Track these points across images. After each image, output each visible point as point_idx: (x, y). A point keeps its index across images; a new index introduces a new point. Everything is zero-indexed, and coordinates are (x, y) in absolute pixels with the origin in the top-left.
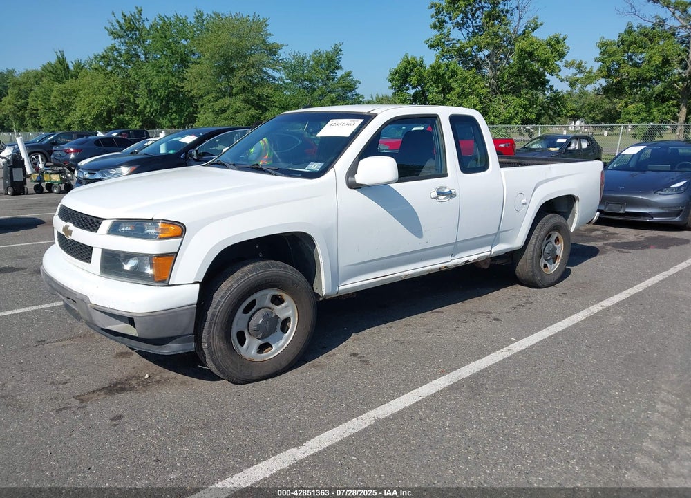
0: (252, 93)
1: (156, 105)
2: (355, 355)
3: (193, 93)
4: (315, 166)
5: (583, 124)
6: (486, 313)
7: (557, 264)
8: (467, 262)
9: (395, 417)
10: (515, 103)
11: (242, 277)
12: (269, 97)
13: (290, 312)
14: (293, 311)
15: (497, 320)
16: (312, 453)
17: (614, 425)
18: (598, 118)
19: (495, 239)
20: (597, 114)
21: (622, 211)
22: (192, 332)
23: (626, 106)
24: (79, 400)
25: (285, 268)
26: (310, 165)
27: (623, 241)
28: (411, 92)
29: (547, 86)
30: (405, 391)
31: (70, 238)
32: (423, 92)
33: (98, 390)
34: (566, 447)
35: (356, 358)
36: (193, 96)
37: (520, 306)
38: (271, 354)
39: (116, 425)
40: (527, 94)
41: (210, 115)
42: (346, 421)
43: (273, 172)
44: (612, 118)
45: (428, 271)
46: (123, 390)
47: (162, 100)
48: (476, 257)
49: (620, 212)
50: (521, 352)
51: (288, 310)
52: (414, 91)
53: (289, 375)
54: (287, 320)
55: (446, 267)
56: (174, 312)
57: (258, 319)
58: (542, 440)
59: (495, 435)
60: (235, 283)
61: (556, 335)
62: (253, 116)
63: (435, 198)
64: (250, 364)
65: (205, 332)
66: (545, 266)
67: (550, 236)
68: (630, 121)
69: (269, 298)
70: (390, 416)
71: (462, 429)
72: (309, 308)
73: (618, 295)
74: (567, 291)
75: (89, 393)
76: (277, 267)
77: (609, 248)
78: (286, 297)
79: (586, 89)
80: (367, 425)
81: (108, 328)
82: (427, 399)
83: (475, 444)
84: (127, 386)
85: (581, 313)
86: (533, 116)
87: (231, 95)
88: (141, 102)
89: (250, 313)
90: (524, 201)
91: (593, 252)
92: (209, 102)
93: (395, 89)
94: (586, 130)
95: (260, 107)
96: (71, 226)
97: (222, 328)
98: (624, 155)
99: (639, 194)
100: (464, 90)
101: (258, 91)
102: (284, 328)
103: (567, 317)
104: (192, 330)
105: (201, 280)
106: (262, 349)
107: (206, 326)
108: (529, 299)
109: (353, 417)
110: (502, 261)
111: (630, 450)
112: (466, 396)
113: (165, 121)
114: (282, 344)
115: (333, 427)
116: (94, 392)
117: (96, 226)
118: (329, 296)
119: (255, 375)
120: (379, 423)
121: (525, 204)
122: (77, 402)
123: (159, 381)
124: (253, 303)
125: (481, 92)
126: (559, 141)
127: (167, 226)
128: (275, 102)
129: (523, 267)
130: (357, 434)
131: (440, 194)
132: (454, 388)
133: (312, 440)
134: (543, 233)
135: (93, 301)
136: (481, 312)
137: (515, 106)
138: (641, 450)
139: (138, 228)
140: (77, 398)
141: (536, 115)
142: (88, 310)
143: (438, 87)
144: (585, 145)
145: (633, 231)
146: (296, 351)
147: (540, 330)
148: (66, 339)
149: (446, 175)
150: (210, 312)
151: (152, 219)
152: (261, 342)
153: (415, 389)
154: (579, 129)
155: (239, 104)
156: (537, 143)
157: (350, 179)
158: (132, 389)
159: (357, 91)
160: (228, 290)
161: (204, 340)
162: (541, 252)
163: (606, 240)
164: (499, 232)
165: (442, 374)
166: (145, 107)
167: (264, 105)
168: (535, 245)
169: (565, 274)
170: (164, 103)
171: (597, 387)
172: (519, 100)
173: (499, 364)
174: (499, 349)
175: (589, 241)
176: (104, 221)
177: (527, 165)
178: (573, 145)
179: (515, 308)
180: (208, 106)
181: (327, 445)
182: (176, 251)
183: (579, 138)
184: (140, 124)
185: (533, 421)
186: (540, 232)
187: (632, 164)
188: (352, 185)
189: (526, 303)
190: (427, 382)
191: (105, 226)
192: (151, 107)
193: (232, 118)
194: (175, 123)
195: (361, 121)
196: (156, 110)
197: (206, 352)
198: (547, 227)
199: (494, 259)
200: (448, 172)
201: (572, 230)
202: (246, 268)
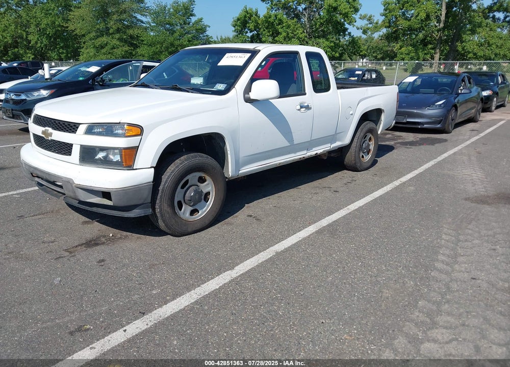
0: (125, 33)
1: (45, 41)
2: (251, 216)
3: (77, 32)
4: (221, 87)
5: (368, 61)
6: (328, 188)
7: (370, 156)
8: (316, 154)
9: (287, 250)
10: (324, 45)
11: (181, 164)
12: (139, 37)
13: (210, 188)
14: (212, 188)
15: (336, 191)
16: (241, 273)
17: (420, 248)
18: (379, 57)
19: (332, 139)
20: (378, 54)
21: (405, 121)
22: (150, 201)
23: (400, 49)
24: (68, 252)
25: (207, 157)
26: (217, 86)
27: (406, 141)
28: (249, 34)
29: (347, 33)
30: (289, 236)
31: (50, 138)
32: (258, 35)
33: (79, 245)
34: (395, 261)
35: (252, 218)
36: (76, 34)
37: (349, 183)
38: (199, 216)
39: (102, 265)
40: (332, 37)
41: (92, 50)
42: (257, 254)
43: (191, 91)
44: (391, 56)
45: (293, 160)
46: (97, 244)
47: (51, 38)
48: (321, 151)
49: (403, 121)
50: (356, 210)
51: (208, 187)
52: (251, 34)
53: (211, 230)
54: (208, 194)
55: (304, 157)
56: (138, 187)
57: (191, 193)
58: (380, 258)
59: (352, 257)
60: (177, 167)
61: (376, 199)
62: (127, 51)
63: (299, 110)
64: (187, 222)
65: (158, 201)
66: (363, 157)
67: (366, 136)
68: (403, 59)
69: (197, 178)
70: (284, 250)
71: (331, 255)
72: (222, 186)
73: (409, 174)
74: (376, 173)
75: (73, 247)
76: (202, 157)
77: (399, 145)
78: (207, 178)
79: (373, 36)
80: (271, 255)
81: (88, 201)
82: (304, 239)
83: (341, 262)
84: (99, 242)
85: (388, 186)
86: (337, 55)
87: (108, 34)
88: (33, 38)
89: (185, 188)
90: (351, 113)
91: (390, 149)
92: (90, 40)
93: (237, 32)
94: (370, 65)
95: (132, 45)
96: (50, 130)
97: (169, 198)
98: (404, 83)
99: (414, 109)
100: (288, 34)
101: (131, 32)
102: (206, 200)
103: (380, 188)
104: (149, 200)
105: (155, 166)
106: (193, 212)
107: (159, 197)
108: (354, 178)
109: (261, 252)
110: (335, 154)
111: (432, 260)
112: (328, 236)
113: (54, 55)
114: (206, 209)
115: (250, 258)
116: (77, 246)
117: (74, 129)
118: (233, 177)
119: (190, 230)
120: (278, 254)
121: (352, 114)
122: (68, 253)
123: (121, 237)
124: (187, 182)
125: (301, 36)
126: (357, 72)
127: (131, 128)
128: (144, 41)
129: (349, 158)
130: (266, 261)
131: (302, 107)
132: (320, 232)
133: (239, 266)
134: (362, 134)
135: (77, 182)
136: (325, 187)
137: (325, 47)
138: (438, 260)
139: (108, 129)
140: (66, 250)
141: (339, 54)
142: (73, 189)
143: (269, 32)
144: (374, 76)
145: (411, 134)
146: (214, 214)
147: (365, 197)
148: (39, 215)
149: (305, 94)
150: (161, 188)
151: (120, 123)
152: (192, 208)
153: (295, 234)
154: (364, 64)
155: (115, 42)
156: (341, 74)
157: (246, 96)
158: (103, 243)
159: (207, 33)
160: (172, 172)
161: (157, 207)
162: (361, 148)
163: (396, 140)
164: (336, 134)
165: (310, 224)
166: (36, 43)
167: (135, 42)
168: (357, 142)
169: (374, 163)
170: (52, 40)
171: (407, 228)
172: (328, 43)
173: (344, 217)
174: (341, 209)
175: (384, 141)
176: (81, 125)
177: (346, 88)
178: (366, 76)
179: (346, 184)
180: (90, 43)
181: (249, 268)
182: (138, 145)
183: (370, 71)
184: (33, 56)
185: (373, 249)
186: (360, 134)
187: (408, 89)
188: (248, 100)
189: (352, 180)
190: (302, 230)
191: (82, 129)
192: (41, 43)
193: (109, 53)
194: (63, 56)
195: (249, 55)
196: (46, 45)
197: (158, 215)
198: (365, 130)
199: (330, 152)
200: (306, 92)
201: (379, 133)
202: (182, 158)
